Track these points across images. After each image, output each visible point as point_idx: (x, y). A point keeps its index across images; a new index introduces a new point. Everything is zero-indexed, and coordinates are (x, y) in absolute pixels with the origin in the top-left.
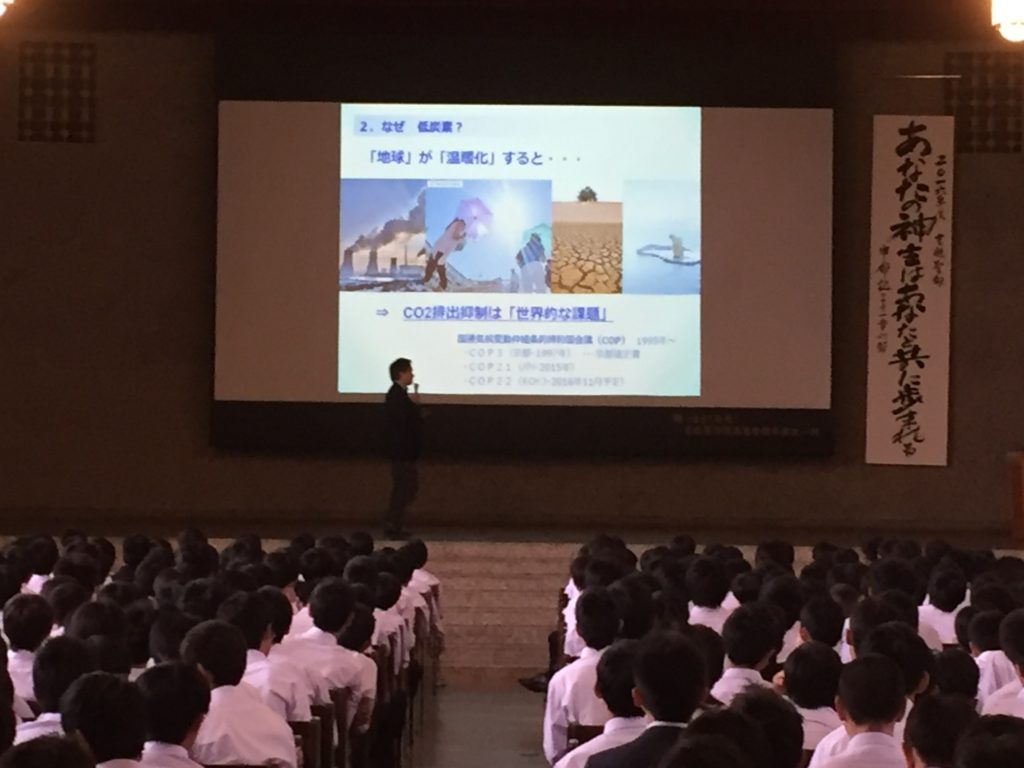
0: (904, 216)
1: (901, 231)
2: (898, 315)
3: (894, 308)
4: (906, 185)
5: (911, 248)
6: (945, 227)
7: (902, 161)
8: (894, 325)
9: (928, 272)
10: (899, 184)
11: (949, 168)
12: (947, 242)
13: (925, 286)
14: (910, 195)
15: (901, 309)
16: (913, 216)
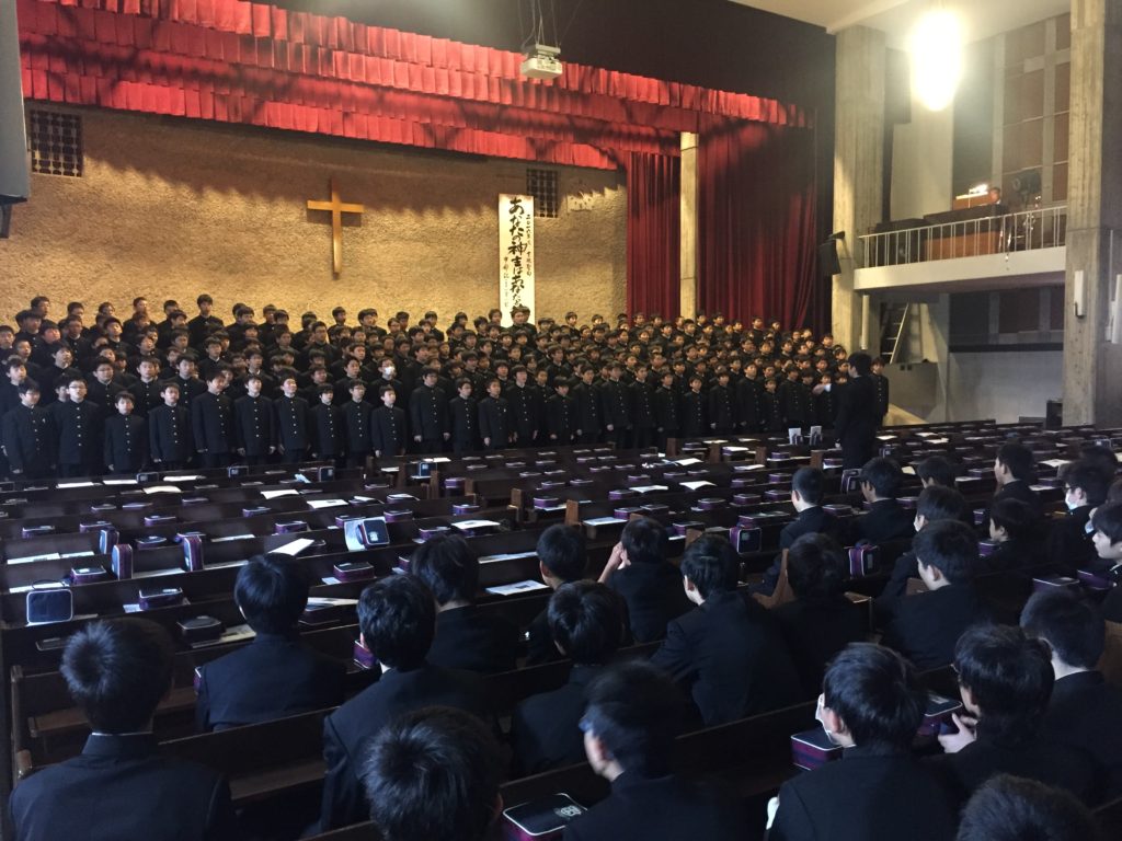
0: (514, 243)
1: (513, 249)
2: (513, 290)
3: (511, 286)
4: (514, 228)
5: (517, 258)
6: (531, 248)
7: (511, 216)
8: (511, 294)
9: (525, 270)
10: (511, 227)
11: (532, 220)
12: (532, 255)
13: (523, 276)
14: (516, 232)
15: (514, 287)
16: (518, 243)
